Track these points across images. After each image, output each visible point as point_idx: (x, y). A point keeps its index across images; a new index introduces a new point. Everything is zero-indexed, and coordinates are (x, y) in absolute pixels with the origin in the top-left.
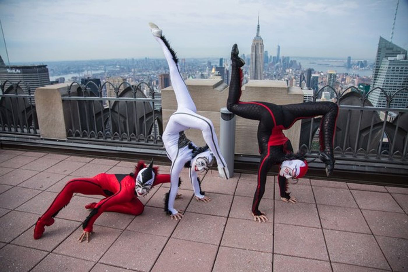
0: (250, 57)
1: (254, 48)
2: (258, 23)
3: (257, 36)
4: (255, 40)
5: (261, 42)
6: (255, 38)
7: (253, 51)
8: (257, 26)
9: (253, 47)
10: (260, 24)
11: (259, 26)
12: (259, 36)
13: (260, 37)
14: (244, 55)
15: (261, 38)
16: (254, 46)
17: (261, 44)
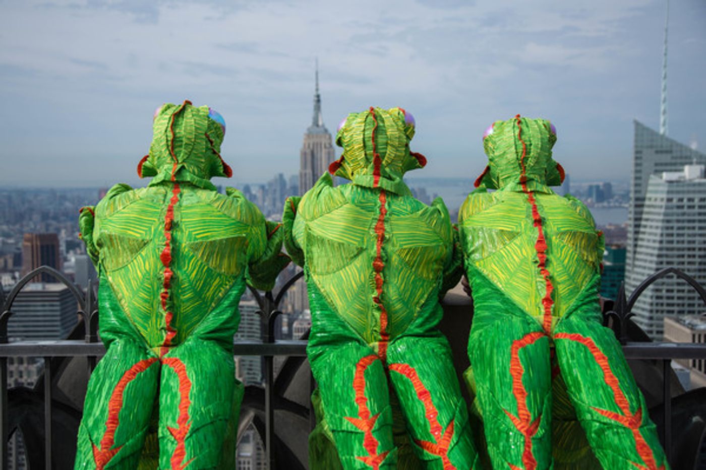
0: (298, 184)
1: (309, 158)
2: (317, 90)
3: (316, 123)
4: (309, 135)
5: (327, 142)
6: (309, 129)
7: (304, 166)
8: (313, 98)
9: (304, 154)
10: (320, 92)
11: (318, 96)
12: (320, 123)
13: (323, 126)
14: (281, 176)
15: (326, 131)
16: (308, 151)
17: (328, 145)
